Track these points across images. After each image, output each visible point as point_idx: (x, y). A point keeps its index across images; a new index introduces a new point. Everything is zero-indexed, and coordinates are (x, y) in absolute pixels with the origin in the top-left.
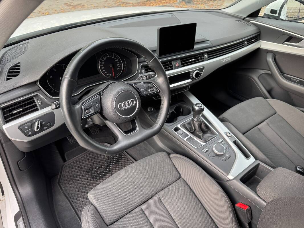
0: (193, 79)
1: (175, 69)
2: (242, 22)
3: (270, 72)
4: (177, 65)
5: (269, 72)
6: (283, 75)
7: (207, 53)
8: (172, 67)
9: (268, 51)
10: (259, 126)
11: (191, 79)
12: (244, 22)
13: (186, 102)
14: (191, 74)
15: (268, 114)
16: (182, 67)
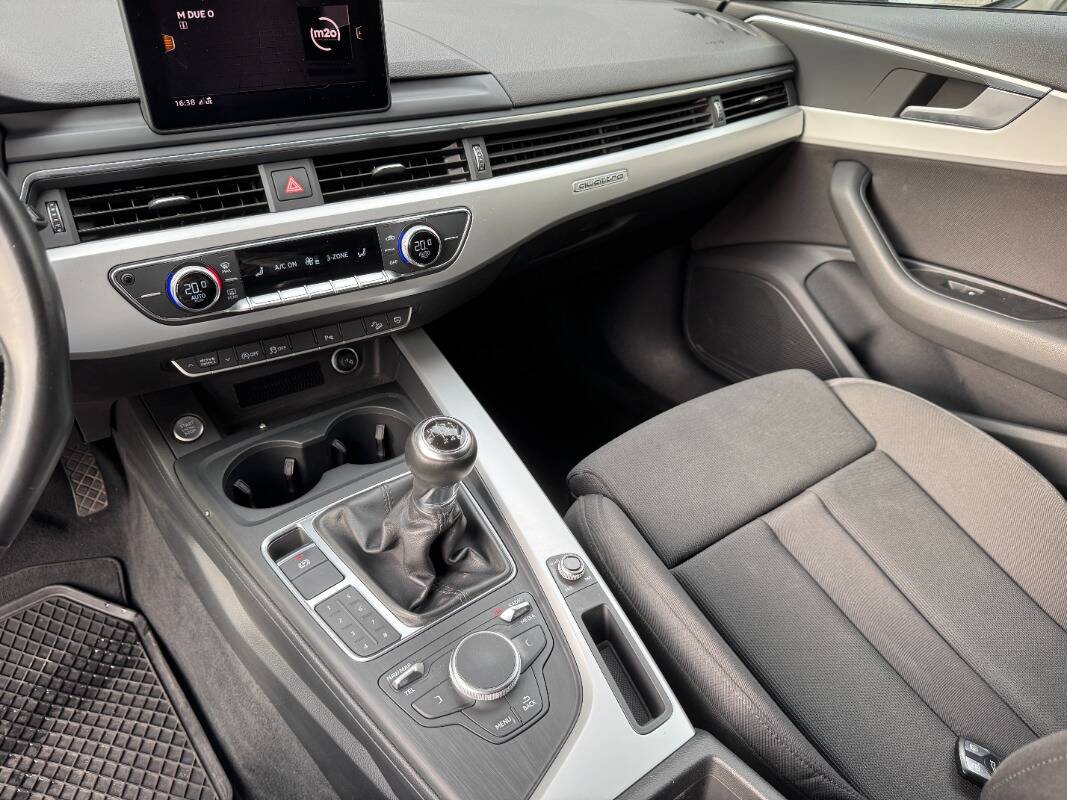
0: (400, 266)
1: (279, 210)
2: (710, 20)
3: (849, 251)
4: (293, 186)
5: (847, 255)
6: (909, 267)
7: (481, 142)
8: (262, 196)
9: (839, 156)
10: (774, 519)
11: (393, 269)
12: (718, 21)
13: (404, 394)
15: (831, 456)
16: (329, 200)
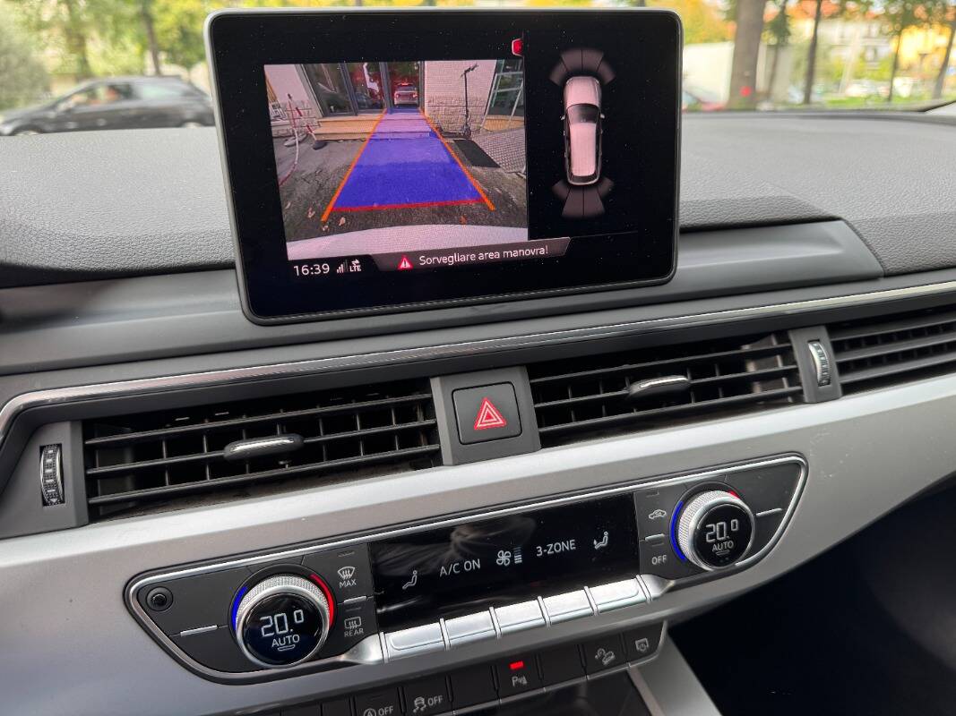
0: (675, 570)
1: (459, 461)
11: (660, 574)
14: (657, 526)
16: (549, 441)
